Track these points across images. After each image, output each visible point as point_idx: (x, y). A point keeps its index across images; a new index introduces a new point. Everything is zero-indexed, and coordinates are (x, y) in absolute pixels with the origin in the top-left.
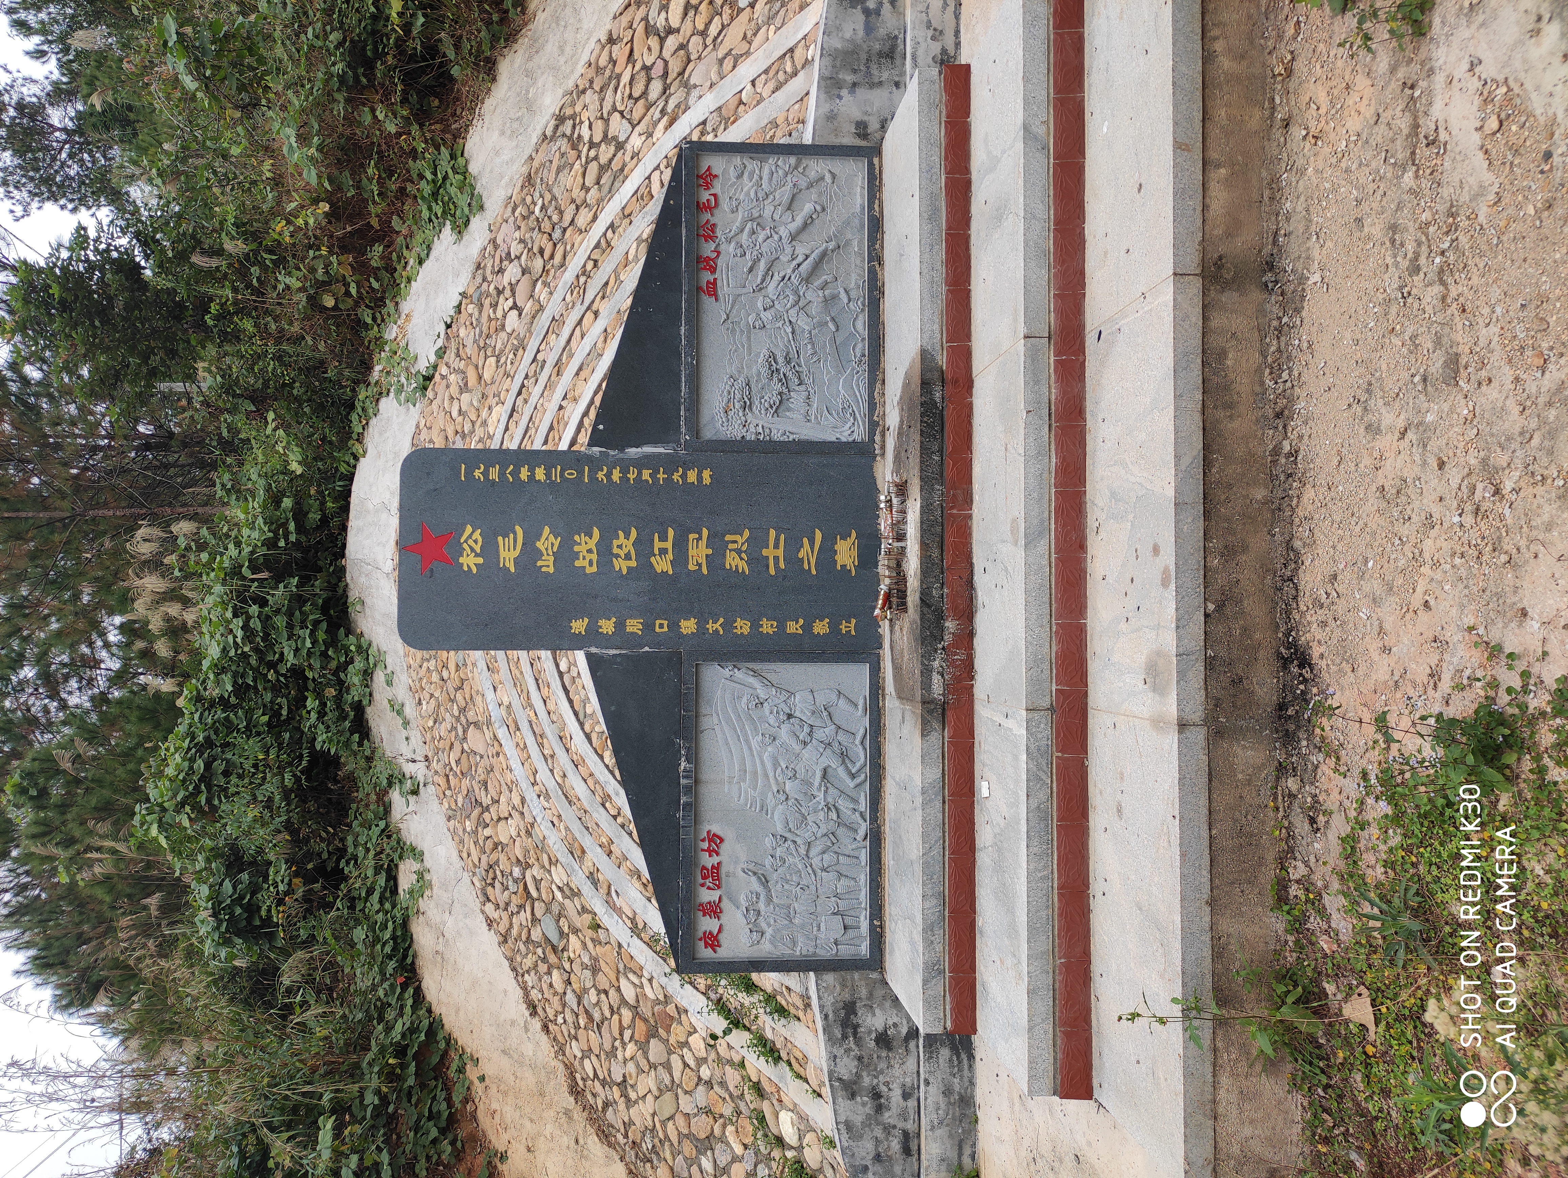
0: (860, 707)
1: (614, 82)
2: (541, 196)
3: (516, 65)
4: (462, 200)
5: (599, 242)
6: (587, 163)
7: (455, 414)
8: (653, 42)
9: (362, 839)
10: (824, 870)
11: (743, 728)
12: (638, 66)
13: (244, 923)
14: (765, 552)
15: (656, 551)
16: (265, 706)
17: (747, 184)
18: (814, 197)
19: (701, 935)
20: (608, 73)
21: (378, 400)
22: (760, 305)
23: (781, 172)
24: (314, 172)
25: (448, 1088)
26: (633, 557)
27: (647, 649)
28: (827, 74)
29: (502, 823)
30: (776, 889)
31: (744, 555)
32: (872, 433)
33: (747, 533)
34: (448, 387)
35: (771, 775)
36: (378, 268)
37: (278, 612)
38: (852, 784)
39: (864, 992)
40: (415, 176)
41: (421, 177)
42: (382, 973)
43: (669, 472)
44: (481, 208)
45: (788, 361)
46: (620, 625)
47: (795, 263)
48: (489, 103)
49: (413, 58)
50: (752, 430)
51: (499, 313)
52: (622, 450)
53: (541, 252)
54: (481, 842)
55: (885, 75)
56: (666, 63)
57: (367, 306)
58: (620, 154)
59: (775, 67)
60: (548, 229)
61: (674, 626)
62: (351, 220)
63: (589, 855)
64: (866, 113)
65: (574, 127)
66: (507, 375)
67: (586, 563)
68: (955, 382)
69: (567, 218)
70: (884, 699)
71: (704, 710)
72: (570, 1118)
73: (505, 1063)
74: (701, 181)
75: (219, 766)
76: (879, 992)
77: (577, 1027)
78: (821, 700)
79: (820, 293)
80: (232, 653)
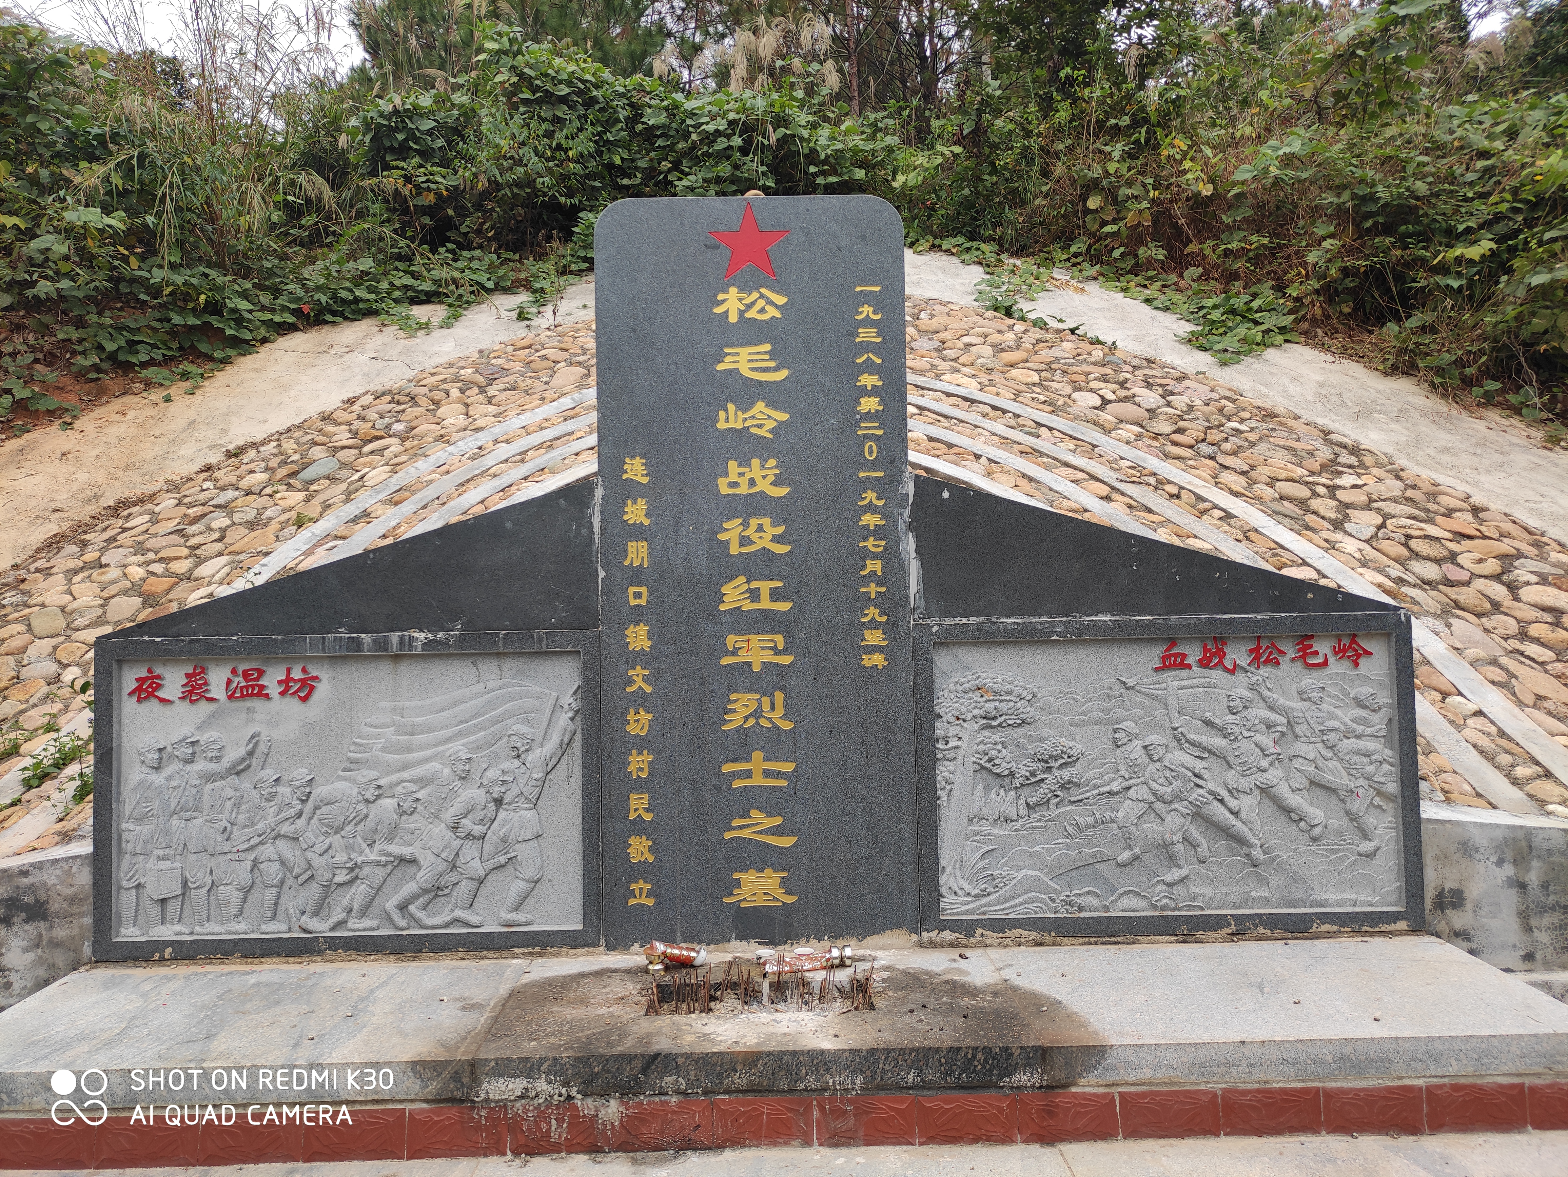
0: (514, 917)
1: (1423, 515)
2: (1252, 430)
3: (1410, 398)
4: (1230, 342)
5: (1204, 500)
6: (1307, 483)
7: (966, 339)
8: (1492, 566)
9: (475, 264)
10: (255, 864)
11: (479, 728)
12: (1452, 546)
13: (387, 144)
14: (757, 755)
15: (754, 585)
16: (633, 161)
17: (1347, 715)
18: (1334, 823)
19: (158, 671)
20: (1433, 507)
21: (980, 264)
22: (1152, 739)
23: (1371, 769)
24: (1248, 176)
25: (167, 361)
26: (745, 550)
27: (602, 574)
28: (1537, 841)
29: (462, 408)
30: (226, 788)
31: (752, 722)
32: (955, 926)
33: (787, 726)
34: (1000, 332)
35: (406, 775)
36: (1136, 255)
37: (736, 167)
38: (390, 905)
39: (61, 933)
40: (1254, 289)
41: (1255, 296)
42: (318, 288)
43: (881, 602)
44: (1224, 364)
45: (1065, 786)
46: (638, 532)
47: (1225, 794)
48: (1356, 369)
49: (1400, 278)
50: (952, 731)
51: (1095, 385)
52: (911, 528)
53: (1180, 431)
54: (445, 386)
55: (1543, 937)
56: (1467, 584)
57: (1090, 246)
58: (1327, 524)
59: (1516, 748)
60: (1210, 438)
61: (638, 615)
62: (1193, 222)
63: (391, 511)
64: (1477, 907)
65: (1350, 466)
66: (1018, 394)
67: (733, 477)
68: (1050, 1112)
69: (1229, 461)
70: (525, 955)
71: (509, 665)
72: (88, 502)
73: (181, 423)
74: (1346, 641)
75: (562, 111)
76: (60, 958)
77: (190, 506)
78: (524, 852)
79: (1178, 837)
80: (689, 122)
